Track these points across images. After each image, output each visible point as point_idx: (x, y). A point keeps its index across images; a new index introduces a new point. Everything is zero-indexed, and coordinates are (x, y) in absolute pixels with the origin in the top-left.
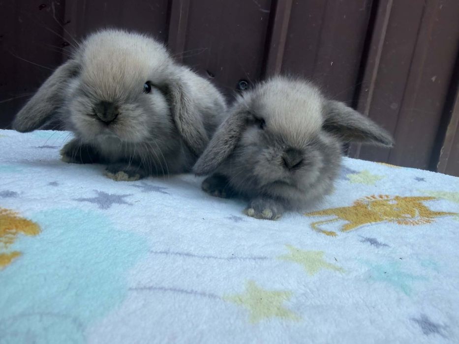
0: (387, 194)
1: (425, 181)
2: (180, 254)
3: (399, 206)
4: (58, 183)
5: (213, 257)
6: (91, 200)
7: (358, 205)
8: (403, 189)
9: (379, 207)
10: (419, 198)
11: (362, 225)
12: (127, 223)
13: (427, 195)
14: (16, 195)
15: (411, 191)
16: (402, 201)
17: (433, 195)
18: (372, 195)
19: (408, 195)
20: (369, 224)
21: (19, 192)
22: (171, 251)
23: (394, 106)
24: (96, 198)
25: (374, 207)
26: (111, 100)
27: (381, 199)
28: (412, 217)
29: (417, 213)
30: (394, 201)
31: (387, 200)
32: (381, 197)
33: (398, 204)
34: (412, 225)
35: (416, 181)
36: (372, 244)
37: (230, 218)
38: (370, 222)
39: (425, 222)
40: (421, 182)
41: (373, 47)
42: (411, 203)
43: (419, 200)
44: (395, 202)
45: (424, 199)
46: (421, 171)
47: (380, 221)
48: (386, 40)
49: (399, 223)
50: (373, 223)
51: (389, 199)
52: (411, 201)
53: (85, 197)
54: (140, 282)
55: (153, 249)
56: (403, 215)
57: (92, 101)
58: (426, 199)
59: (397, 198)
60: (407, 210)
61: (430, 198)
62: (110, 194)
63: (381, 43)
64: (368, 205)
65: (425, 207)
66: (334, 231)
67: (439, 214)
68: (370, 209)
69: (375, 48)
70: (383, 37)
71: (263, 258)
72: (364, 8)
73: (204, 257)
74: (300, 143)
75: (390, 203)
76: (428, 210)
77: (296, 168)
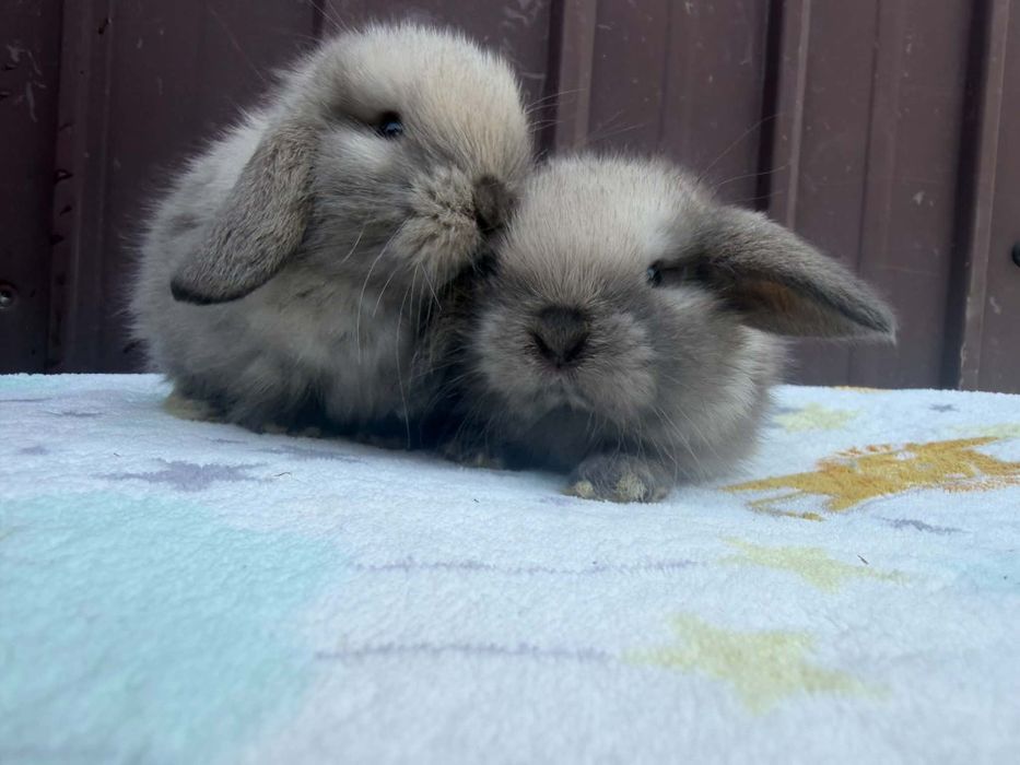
0: (884, 442)
1: (958, 411)
2: (447, 566)
3: (924, 460)
4: (47, 448)
5: (544, 570)
6: (150, 477)
7: (829, 469)
8: (915, 429)
9: (882, 467)
10: (961, 443)
12: (266, 515)
13: (977, 434)
15: (935, 431)
16: (925, 452)
17: (991, 434)
18: (850, 447)
19: (931, 439)
22: (417, 560)
25: (868, 468)
27: (873, 453)
28: (970, 476)
29: (974, 468)
30: (907, 454)
31: (890, 453)
32: (872, 449)
33: (920, 459)
34: (981, 491)
35: (937, 412)
36: (920, 529)
38: (882, 494)
39: (1004, 483)
40: (947, 413)
41: (781, 137)
43: (962, 446)
44: (912, 455)
45: (974, 444)
46: (937, 392)
47: (902, 490)
48: (805, 122)
50: (888, 495)
51: (892, 451)
52: (946, 449)
53: (133, 472)
54: (345, 636)
55: (366, 561)
56: (946, 476)
58: (976, 441)
59: (911, 447)
60: (950, 466)
61: (986, 440)
62: (202, 465)
63: (797, 129)
64: (852, 466)
69: (785, 137)
70: (798, 116)
71: (682, 565)
72: (748, 59)
73: (519, 571)
74: (574, 292)
75: (901, 457)
76: (995, 463)
77: (574, 362)
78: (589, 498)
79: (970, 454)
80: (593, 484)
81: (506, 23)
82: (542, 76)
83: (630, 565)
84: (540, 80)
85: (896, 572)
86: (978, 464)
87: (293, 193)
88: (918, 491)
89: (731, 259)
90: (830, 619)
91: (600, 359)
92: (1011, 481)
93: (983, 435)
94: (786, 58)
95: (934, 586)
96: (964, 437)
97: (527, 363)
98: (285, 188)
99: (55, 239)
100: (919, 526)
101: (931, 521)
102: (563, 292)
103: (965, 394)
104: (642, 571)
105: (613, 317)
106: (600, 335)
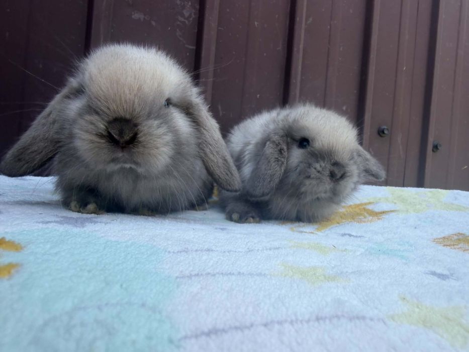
3: (349, 211)
10: (361, 204)
17: (372, 201)
26: (128, 116)
43: (362, 206)
44: (344, 210)
49: (358, 222)
52: (357, 207)
57: (103, 119)
58: (366, 204)
61: (370, 203)
67: (383, 213)
69: (294, 81)
71: (278, 248)
72: (280, 48)
73: (225, 252)
76: (373, 212)
79: (364, 209)
81: (179, 23)
82: (194, 48)
83: (260, 249)
84: (193, 49)
85: (346, 249)
86: (368, 213)
88: (348, 224)
90: (328, 263)
92: (379, 219)
93: (368, 201)
94: (295, 49)
95: (358, 253)
100: (350, 235)
101: (354, 234)
104: (265, 251)
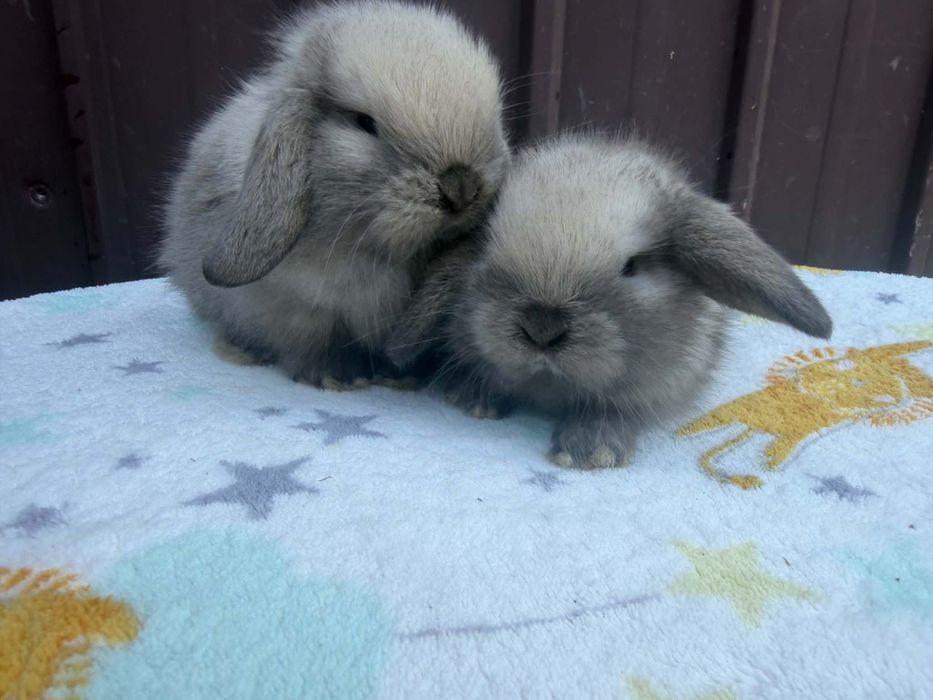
1: (901, 302)
2: (465, 630)
3: (862, 374)
5: (537, 621)
6: (223, 496)
7: (777, 384)
8: (858, 327)
9: (823, 383)
11: (801, 443)
13: (912, 336)
14: (53, 514)
15: (876, 332)
16: (864, 361)
19: (872, 342)
20: (815, 435)
21: (57, 506)
22: (444, 623)
23: (813, 135)
24: (234, 487)
25: (810, 385)
27: (818, 359)
28: (898, 401)
29: (903, 386)
30: (847, 362)
31: (832, 361)
32: (817, 353)
33: (857, 370)
34: (904, 423)
35: (882, 304)
36: (841, 496)
37: (532, 481)
38: (817, 430)
39: (927, 411)
40: (892, 305)
42: (885, 363)
43: (898, 353)
45: (909, 350)
46: (887, 275)
47: (835, 423)
49: (876, 422)
50: (823, 430)
51: (835, 357)
52: (883, 357)
55: (402, 627)
56: (878, 398)
59: (852, 353)
60: (882, 383)
64: (797, 381)
65: (916, 370)
66: (756, 475)
68: (804, 391)
74: (555, 295)
75: (841, 367)
76: (924, 378)
77: (556, 348)
78: (570, 467)
80: (573, 456)
87: (296, 190)
89: (696, 252)
91: (578, 348)
96: (901, 341)
97: (516, 348)
98: (289, 186)
99: (76, 143)
101: (853, 478)
102: (545, 293)
103: (912, 279)
105: (591, 315)
106: (579, 330)
